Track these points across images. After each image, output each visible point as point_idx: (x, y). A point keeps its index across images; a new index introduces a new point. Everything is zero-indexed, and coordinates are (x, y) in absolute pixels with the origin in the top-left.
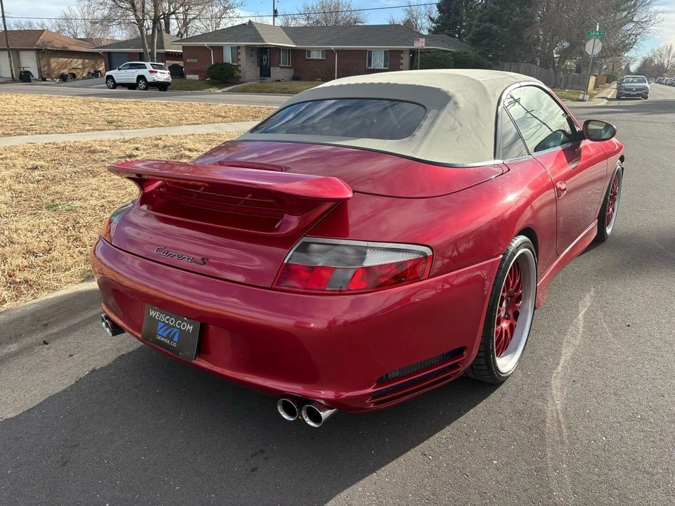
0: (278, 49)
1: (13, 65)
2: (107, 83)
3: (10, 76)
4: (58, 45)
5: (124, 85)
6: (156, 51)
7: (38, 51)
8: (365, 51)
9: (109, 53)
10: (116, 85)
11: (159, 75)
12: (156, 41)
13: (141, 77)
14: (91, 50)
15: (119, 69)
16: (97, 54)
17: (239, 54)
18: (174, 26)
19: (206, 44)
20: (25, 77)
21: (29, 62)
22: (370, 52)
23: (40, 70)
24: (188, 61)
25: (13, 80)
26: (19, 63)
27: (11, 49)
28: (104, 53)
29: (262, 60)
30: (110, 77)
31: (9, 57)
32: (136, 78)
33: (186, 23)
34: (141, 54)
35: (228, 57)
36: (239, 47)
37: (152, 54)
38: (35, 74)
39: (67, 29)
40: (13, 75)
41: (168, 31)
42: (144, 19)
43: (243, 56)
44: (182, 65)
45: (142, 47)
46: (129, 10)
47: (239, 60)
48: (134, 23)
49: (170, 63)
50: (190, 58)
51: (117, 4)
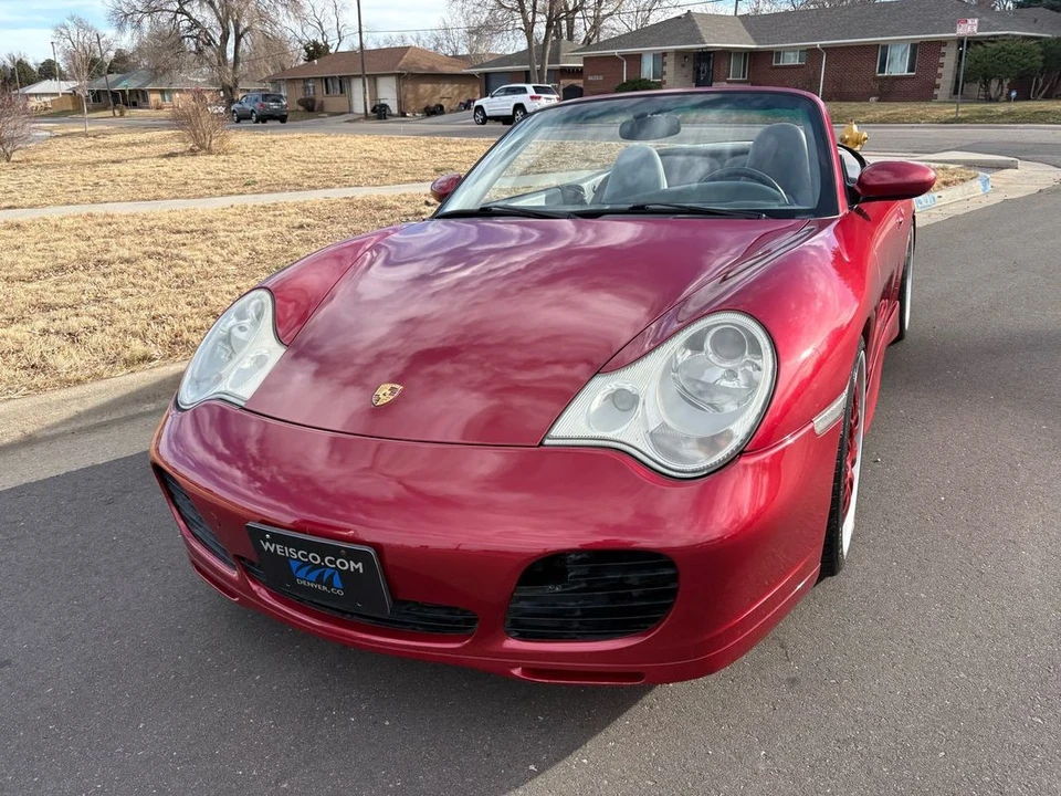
0: (726, 53)
1: (368, 97)
2: (475, 116)
3: (363, 111)
4: (424, 66)
5: (497, 119)
6: (547, 66)
7: (399, 76)
8: (875, 46)
9: (487, 75)
10: (486, 119)
11: (542, 101)
12: (548, 52)
13: (519, 107)
14: (464, 71)
15: (492, 97)
16: (471, 76)
17: (664, 64)
18: (581, 28)
19: (617, 52)
20: (380, 112)
21: (388, 93)
22: (885, 48)
23: (400, 103)
24: (590, 78)
25: (366, 117)
26: (376, 93)
27: (367, 75)
28: (480, 74)
29: (699, 72)
30: (480, 108)
31: (364, 85)
32: (512, 107)
33: (597, 22)
34: (527, 72)
35: (647, 70)
36: (664, 54)
37: (540, 72)
38: (394, 109)
39: (445, 42)
40: (366, 110)
41: (571, 37)
42: (534, 22)
43: (670, 68)
44: (581, 86)
45: (529, 62)
46: (515, 10)
47: (664, 73)
48: (521, 29)
49: (566, 82)
50: (592, 74)
51: (500, 3)
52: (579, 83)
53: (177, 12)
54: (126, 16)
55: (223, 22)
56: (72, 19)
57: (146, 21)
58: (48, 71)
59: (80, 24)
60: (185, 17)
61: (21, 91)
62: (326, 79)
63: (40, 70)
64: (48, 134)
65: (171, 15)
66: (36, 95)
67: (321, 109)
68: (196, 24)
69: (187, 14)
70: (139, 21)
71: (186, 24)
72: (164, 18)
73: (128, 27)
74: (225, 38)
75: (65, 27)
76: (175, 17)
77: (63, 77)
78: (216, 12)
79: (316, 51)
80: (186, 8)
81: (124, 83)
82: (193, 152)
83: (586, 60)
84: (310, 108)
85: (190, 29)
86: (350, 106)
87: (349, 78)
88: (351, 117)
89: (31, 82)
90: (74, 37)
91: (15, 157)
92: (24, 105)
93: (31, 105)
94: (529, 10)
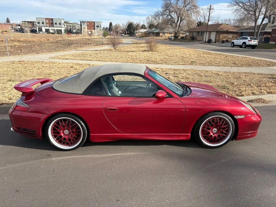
2: (231, 44)
4: (225, 30)
5: (238, 46)
6: (260, 31)
7: (217, 32)
9: (242, 32)
10: (233, 46)
11: (252, 42)
12: (261, 27)
13: (244, 43)
16: (238, 33)
20: (209, 41)
21: (213, 37)
23: (215, 39)
24: (273, 35)
25: (205, 42)
26: (210, 36)
27: (208, 31)
28: (240, 32)
30: (233, 42)
31: (206, 34)
37: (257, 33)
38: (214, 41)
40: (205, 40)
42: (258, 18)
45: (254, 29)
46: (253, 15)
48: (254, 20)
49: (265, 36)
50: (273, 34)
51: (249, 13)
52: (269, 36)
54: (157, 16)
55: (178, 17)
57: (161, 17)
61: (136, 31)
62: (198, 32)
63: (141, 27)
64: (132, 42)
66: (139, 32)
67: (196, 40)
68: (172, 17)
69: (171, 16)
70: (159, 17)
71: (170, 18)
72: (165, 16)
74: (178, 21)
75: (149, 17)
76: (168, 16)
77: (145, 28)
78: (177, 15)
79: (200, 24)
80: (170, 14)
81: (155, 31)
82: (148, 51)
84: (193, 39)
86: (203, 39)
87: (204, 32)
88: (202, 42)
89: (139, 29)
90: (150, 19)
91: (117, 48)
92: (136, 34)
93: (137, 34)
94: (257, 14)
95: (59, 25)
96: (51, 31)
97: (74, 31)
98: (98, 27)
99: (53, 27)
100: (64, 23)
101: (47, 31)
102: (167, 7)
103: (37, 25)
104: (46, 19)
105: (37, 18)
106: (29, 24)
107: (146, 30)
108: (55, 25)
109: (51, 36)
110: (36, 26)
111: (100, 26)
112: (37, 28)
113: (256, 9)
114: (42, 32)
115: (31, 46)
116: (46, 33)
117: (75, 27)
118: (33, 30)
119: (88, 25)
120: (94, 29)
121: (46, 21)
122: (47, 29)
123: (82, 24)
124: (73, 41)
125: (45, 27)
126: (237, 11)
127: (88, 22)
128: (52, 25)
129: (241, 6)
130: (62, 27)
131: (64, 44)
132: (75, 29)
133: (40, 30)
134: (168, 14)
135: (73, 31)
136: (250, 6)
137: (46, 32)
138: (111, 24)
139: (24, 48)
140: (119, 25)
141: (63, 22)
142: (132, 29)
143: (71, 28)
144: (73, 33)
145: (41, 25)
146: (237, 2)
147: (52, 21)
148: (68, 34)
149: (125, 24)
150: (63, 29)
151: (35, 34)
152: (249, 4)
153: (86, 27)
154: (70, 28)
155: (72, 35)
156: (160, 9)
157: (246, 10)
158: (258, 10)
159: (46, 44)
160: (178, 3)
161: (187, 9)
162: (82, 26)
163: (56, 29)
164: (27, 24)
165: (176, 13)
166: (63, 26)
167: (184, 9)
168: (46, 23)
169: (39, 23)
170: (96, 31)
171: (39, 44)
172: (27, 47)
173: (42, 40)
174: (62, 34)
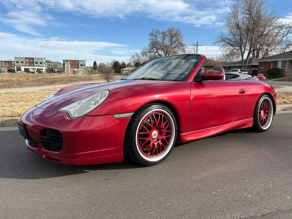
4: (213, 64)
6: (247, 64)
7: (206, 67)
9: (230, 67)
12: (248, 61)
14: (223, 66)
16: (225, 67)
17: (285, 64)
18: (261, 54)
19: (269, 60)
28: (228, 66)
33: (267, 53)
34: (241, 66)
35: (279, 66)
36: (285, 61)
37: (245, 66)
41: (257, 57)
42: (244, 53)
43: (287, 65)
44: (258, 70)
45: (242, 63)
46: (239, 50)
47: (285, 67)
48: (240, 54)
49: (252, 69)
50: (261, 67)
51: (235, 48)
52: (257, 69)
53: (155, 52)
54: (144, 53)
56: (136, 54)
57: (149, 54)
58: (129, 65)
59: (137, 55)
60: (157, 53)
61: (122, 69)
63: (127, 65)
65: (154, 53)
66: (125, 70)
68: (159, 54)
69: (158, 53)
70: (147, 54)
71: (157, 55)
72: (152, 54)
73: (144, 55)
75: (134, 56)
76: (155, 53)
77: (132, 67)
78: (164, 52)
80: (158, 51)
83: (259, 63)
85: (158, 56)
89: (125, 67)
90: (136, 58)
92: (122, 72)
93: (124, 72)
94: (243, 50)
95: (40, 64)
96: (31, 70)
97: (56, 70)
98: (82, 65)
99: (34, 66)
100: (46, 62)
101: (27, 70)
102: (154, 45)
103: (16, 64)
104: (26, 58)
105: (16, 58)
106: (6, 64)
107: (133, 68)
108: (35, 64)
109: (31, 75)
110: (15, 66)
111: (84, 65)
112: (16, 67)
113: (241, 45)
114: (20, 72)
115: (9, 85)
116: (26, 73)
117: (57, 66)
118: (10, 70)
119: (71, 64)
120: (78, 68)
121: (26, 60)
122: (27, 68)
123: (66, 63)
124: (56, 78)
125: (24, 66)
126: (223, 47)
127: (71, 61)
128: (33, 64)
129: (227, 42)
130: (43, 67)
131: (46, 82)
132: (57, 68)
133: (19, 69)
134: (155, 51)
135: (54, 70)
136: (236, 42)
137: (25, 71)
138: (95, 63)
139: (1, 87)
140: (104, 64)
141: (44, 61)
142: (117, 68)
143: (53, 67)
144: (55, 72)
145: (20, 64)
146: (223, 39)
147: (32, 60)
148: (49, 73)
149: (110, 63)
150: (44, 69)
151: (13, 74)
152: (234, 40)
153: (69, 66)
154: (51, 67)
155: (55, 74)
156: (148, 47)
157: (232, 46)
158: (243, 46)
159: (25, 83)
160: (165, 41)
161: (174, 47)
162: (65, 65)
163: (36, 68)
164: (3, 64)
165: (164, 50)
166: (44, 65)
167: (170, 46)
168: (26, 63)
169: (17, 62)
170: (80, 69)
171: (19, 83)
172: (5, 86)
173: (21, 79)
174: (43, 73)
